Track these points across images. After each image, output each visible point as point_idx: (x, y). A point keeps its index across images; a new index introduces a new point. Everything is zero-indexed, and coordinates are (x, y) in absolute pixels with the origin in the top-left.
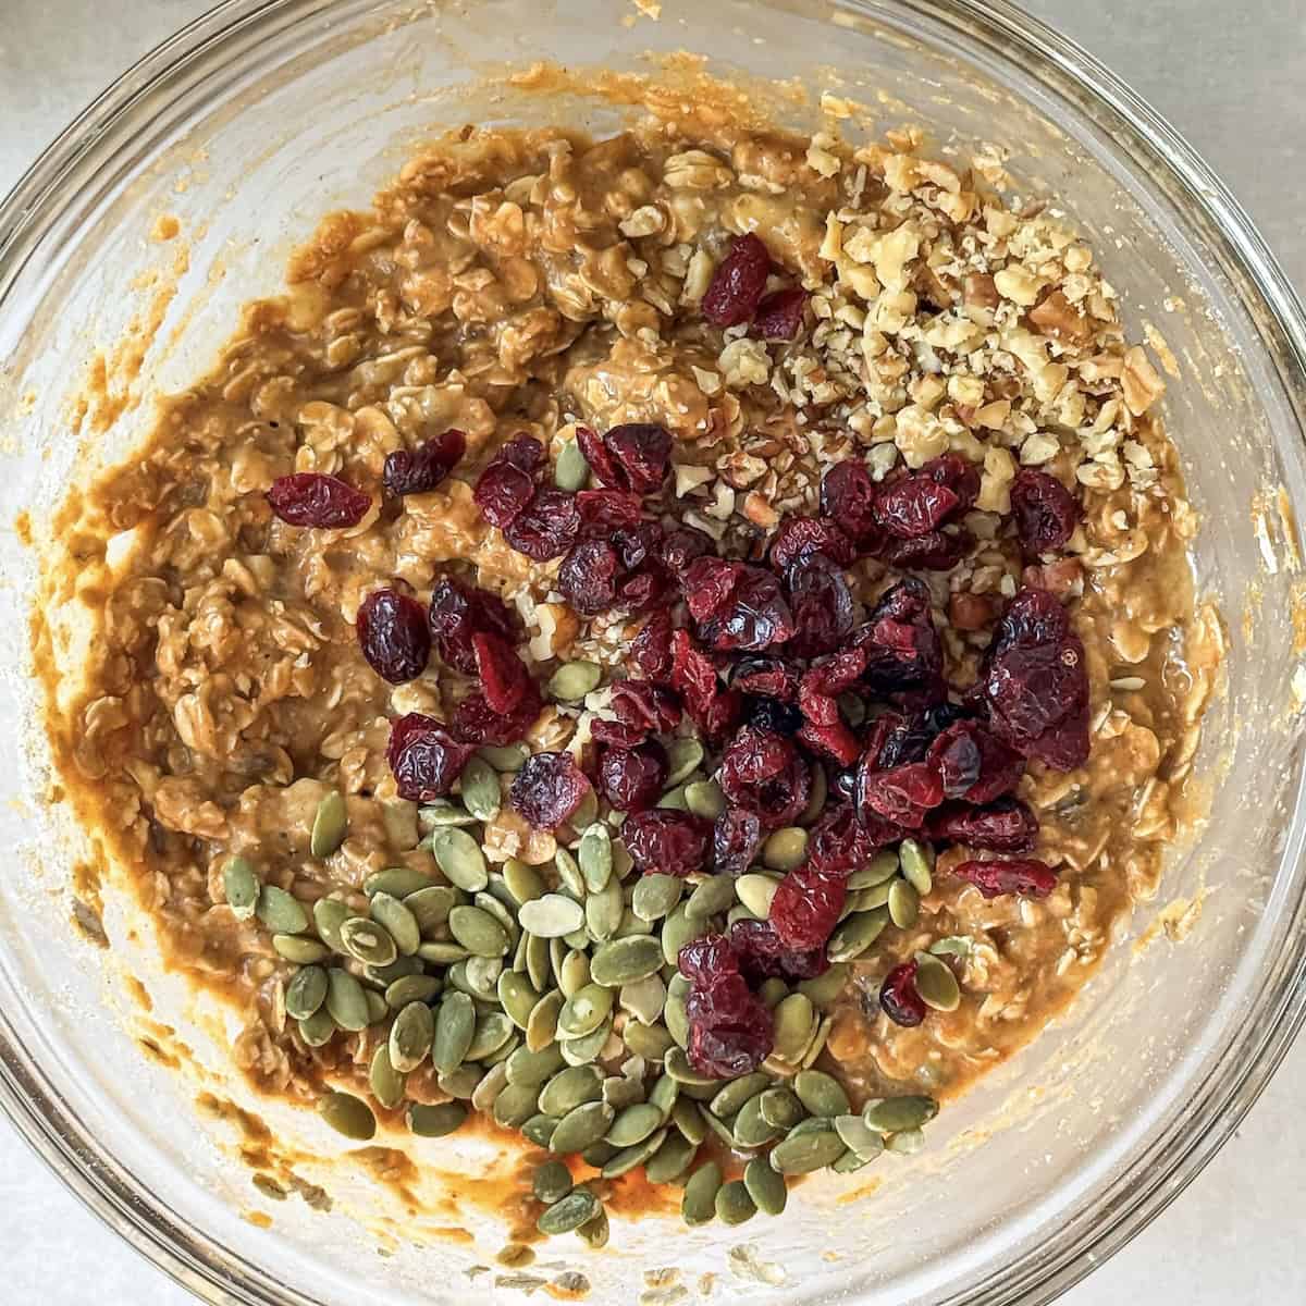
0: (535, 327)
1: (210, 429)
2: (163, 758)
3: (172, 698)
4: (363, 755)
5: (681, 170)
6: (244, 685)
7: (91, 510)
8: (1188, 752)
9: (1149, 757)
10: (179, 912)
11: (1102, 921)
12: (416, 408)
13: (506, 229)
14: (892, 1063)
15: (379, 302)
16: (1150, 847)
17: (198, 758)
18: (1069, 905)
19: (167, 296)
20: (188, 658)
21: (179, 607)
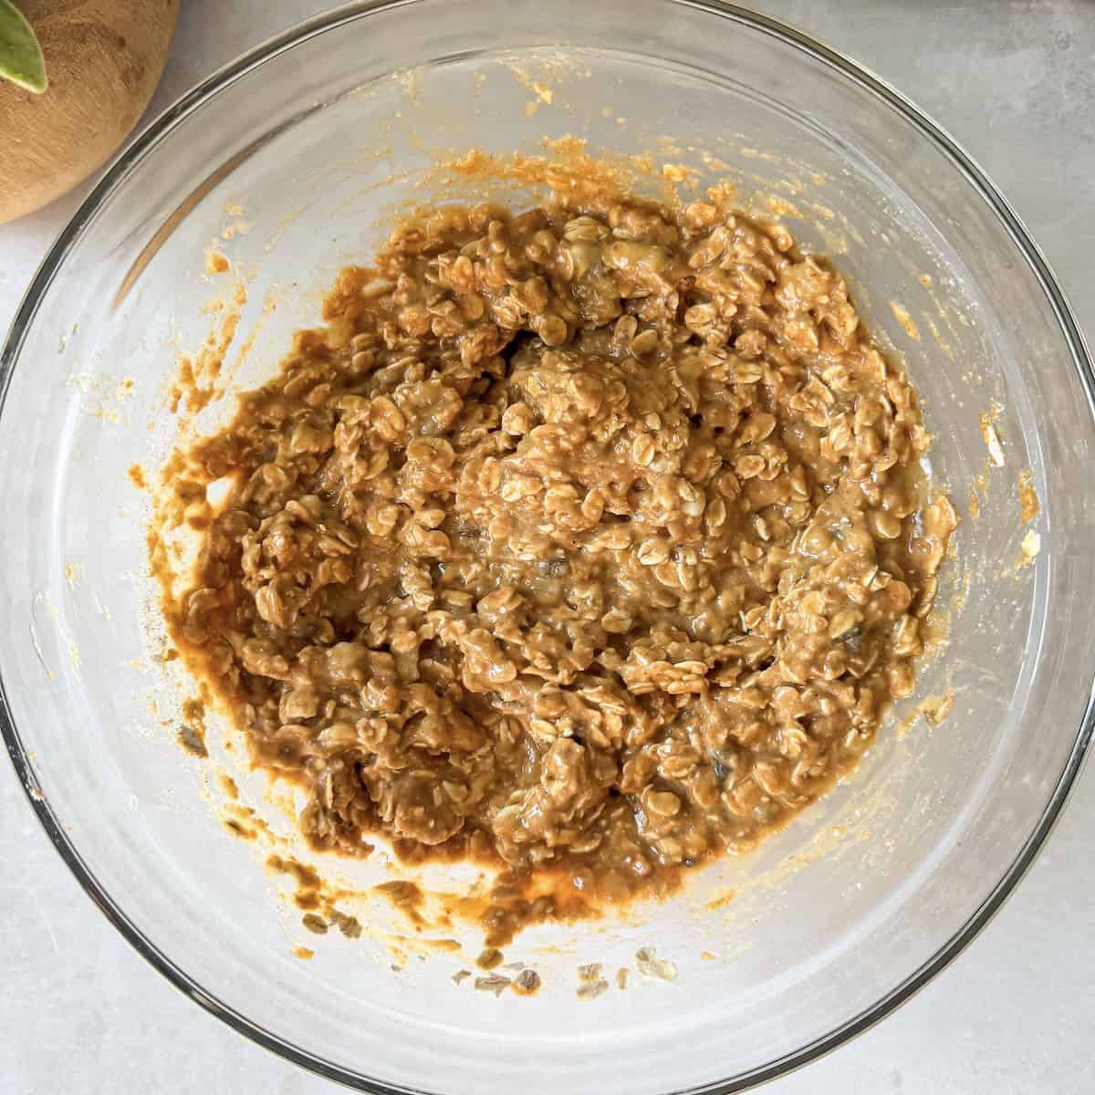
0: (480, 337)
1: (274, 413)
2: (250, 627)
3: (254, 590)
4: (385, 620)
5: (574, 230)
6: (301, 579)
7: (193, 465)
8: (929, 596)
9: (905, 601)
10: (261, 730)
11: (875, 711)
12: (412, 396)
13: (462, 274)
14: (737, 806)
15: (385, 330)
16: (906, 660)
17: (272, 627)
18: (854, 701)
19: (233, 320)
20: (262, 562)
21: (256, 529)
